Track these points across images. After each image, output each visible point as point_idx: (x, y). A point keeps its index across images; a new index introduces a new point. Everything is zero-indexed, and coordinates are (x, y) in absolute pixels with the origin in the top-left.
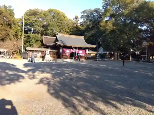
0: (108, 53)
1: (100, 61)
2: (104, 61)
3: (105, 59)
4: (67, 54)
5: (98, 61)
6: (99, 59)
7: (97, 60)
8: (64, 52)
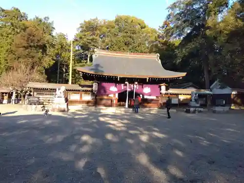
0: (234, 93)
1: (200, 112)
2: (214, 112)
3: (218, 109)
4: (111, 95)
5: (194, 112)
6: (196, 107)
7: (192, 109)
8: (105, 91)
